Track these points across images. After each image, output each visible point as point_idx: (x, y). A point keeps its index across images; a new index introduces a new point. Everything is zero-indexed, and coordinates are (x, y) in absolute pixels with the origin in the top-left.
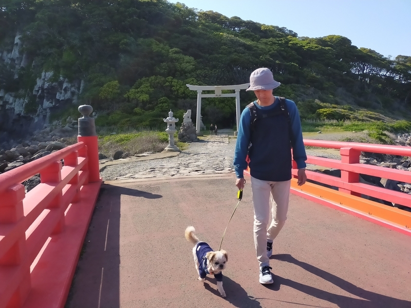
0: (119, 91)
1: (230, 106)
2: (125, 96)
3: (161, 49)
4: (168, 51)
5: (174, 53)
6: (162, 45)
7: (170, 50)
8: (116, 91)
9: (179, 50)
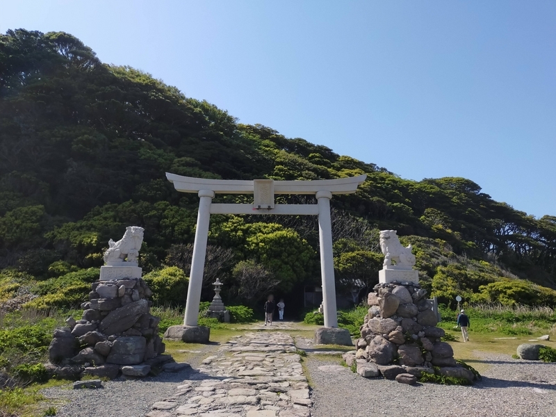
0: (35, 225)
1: (293, 266)
2: (47, 235)
3: (156, 156)
4: (171, 160)
5: (183, 165)
6: (160, 151)
7: (176, 160)
8: (29, 225)
9: (193, 160)
